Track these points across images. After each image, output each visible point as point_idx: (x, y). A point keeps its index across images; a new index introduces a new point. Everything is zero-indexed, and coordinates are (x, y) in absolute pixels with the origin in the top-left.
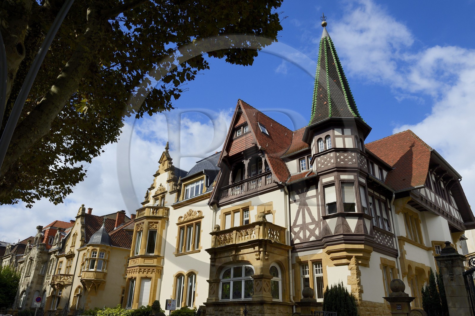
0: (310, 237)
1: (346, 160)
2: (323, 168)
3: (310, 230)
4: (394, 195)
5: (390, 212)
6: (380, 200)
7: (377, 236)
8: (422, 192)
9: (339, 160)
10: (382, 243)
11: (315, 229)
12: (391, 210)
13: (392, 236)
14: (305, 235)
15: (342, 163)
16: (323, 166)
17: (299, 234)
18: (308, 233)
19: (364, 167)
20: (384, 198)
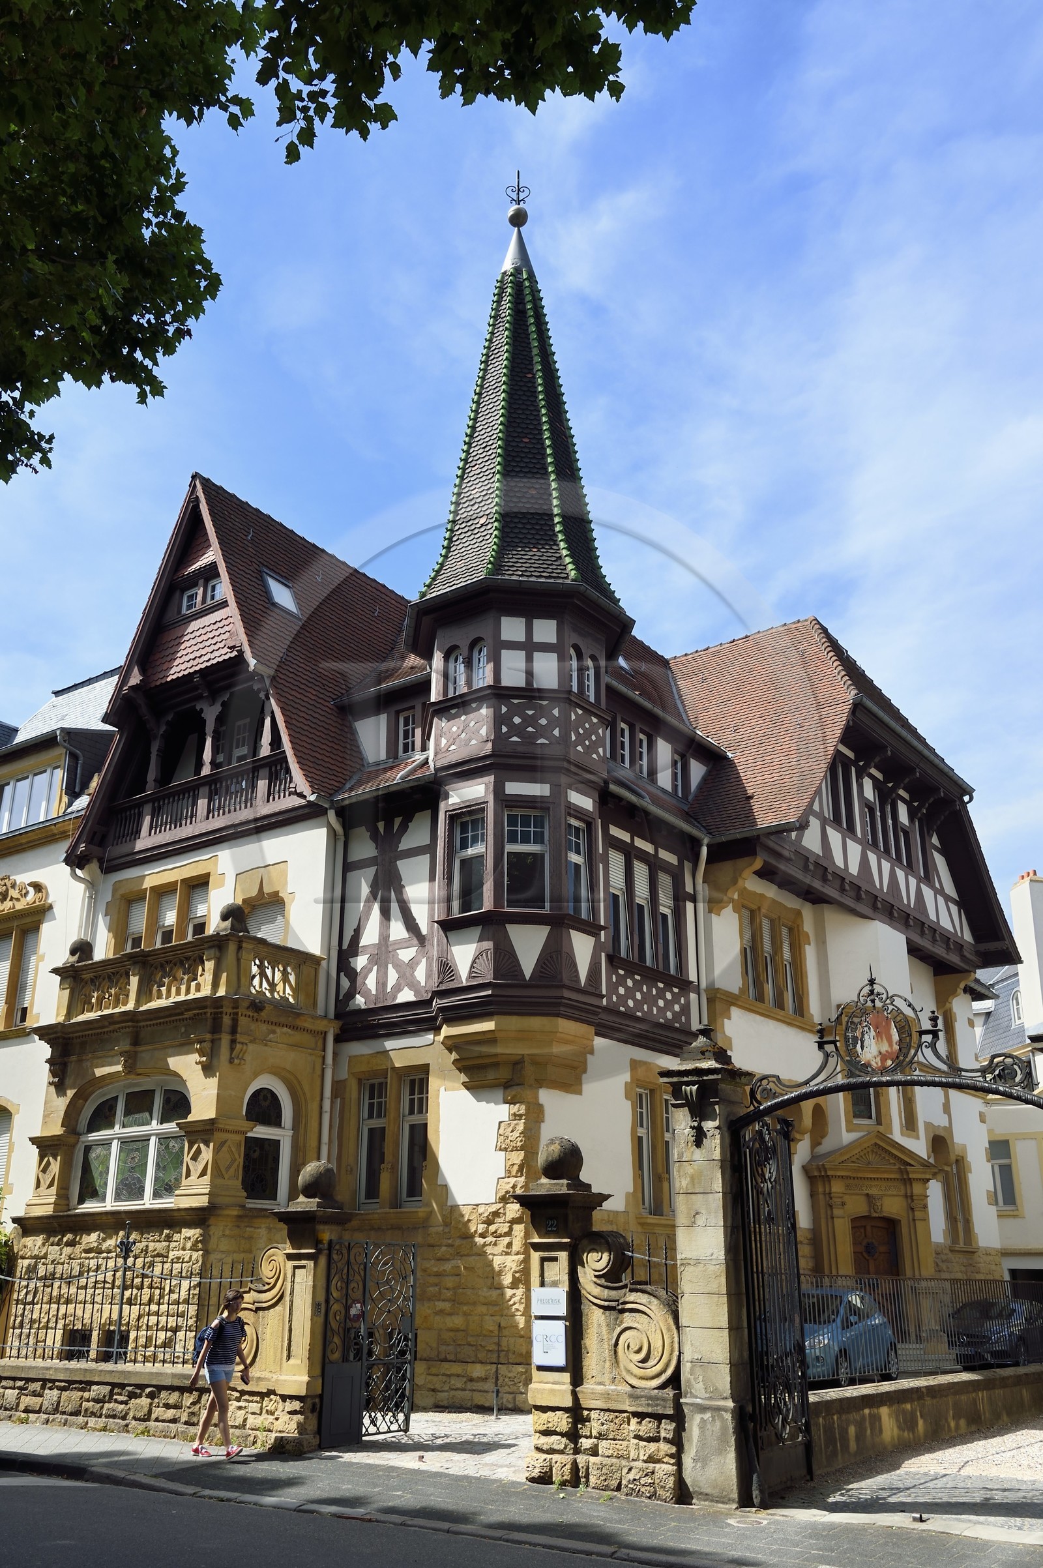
0: (398, 988)
1: (530, 729)
2: (454, 751)
3: (398, 966)
4: (704, 850)
5: (689, 906)
6: (655, 866)
7: (627, 988)
8: (811, 840)
9: (504, 729)
10: (642, 1010)
11: (413, 963)
12: (694, 899)
13: (685, 986)
14: (382, 983)
15: (515, 739)
16: (453, 747)
17: (366, 978)
18: (392, 976)
19: (594, 756)
20: (671, 858)
